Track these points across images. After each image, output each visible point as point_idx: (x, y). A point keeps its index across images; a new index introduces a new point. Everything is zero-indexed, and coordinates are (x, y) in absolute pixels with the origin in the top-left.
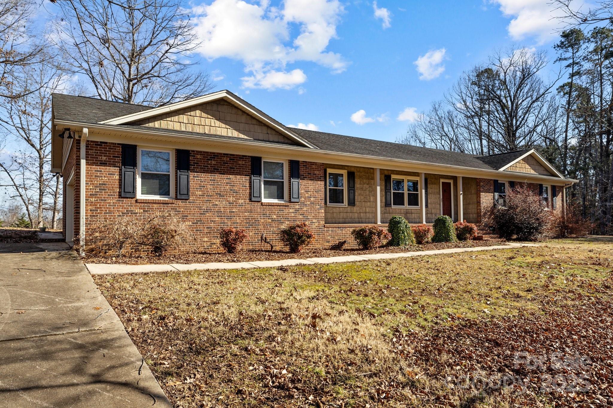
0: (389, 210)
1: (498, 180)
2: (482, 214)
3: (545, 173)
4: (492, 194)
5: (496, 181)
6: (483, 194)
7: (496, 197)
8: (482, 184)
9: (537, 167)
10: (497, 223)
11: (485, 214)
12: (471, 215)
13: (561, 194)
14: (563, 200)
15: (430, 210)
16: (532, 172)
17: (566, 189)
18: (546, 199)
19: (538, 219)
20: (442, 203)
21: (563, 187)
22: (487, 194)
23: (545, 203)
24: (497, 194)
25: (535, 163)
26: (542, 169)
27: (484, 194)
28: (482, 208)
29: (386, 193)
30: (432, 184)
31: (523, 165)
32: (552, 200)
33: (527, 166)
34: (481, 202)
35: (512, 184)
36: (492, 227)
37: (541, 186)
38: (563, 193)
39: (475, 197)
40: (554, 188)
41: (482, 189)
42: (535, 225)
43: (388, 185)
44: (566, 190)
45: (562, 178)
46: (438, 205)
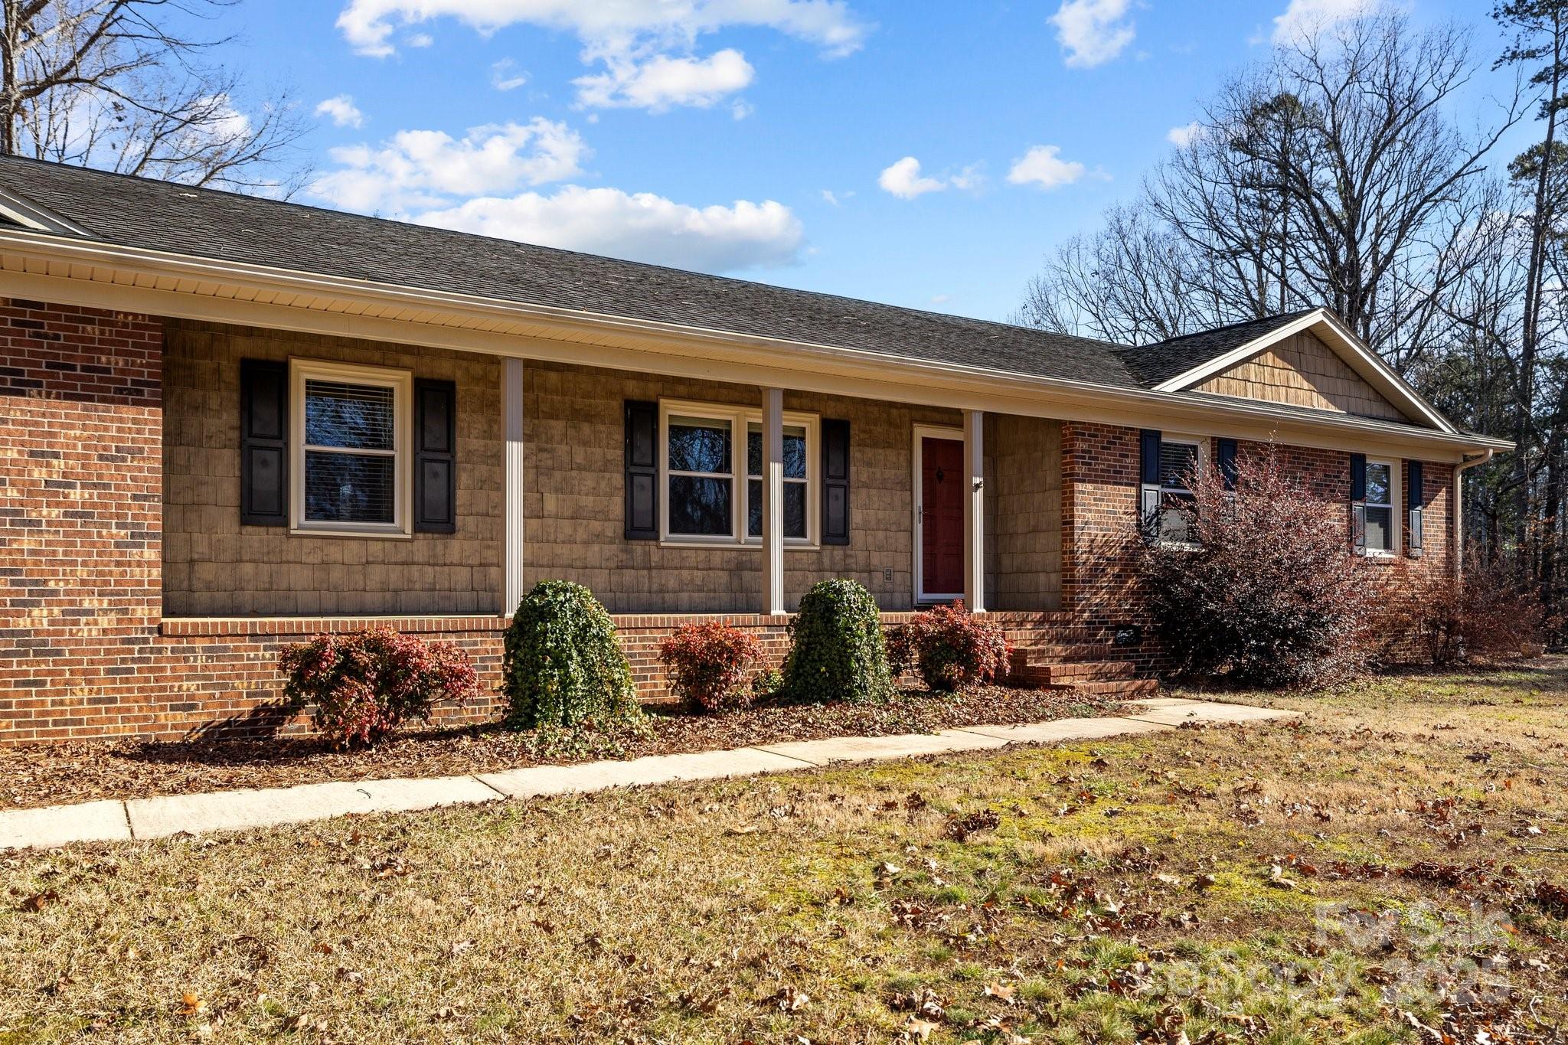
0: (647, 554)
1: (1158, 435)
2: (1081, 572)
3: (1378, 409)
4: (1133, 491)
5: (1149, 439)
6: (1084, 491)
7: (1151, 502)
8: (1081, 445)
9: (1341, 386)
10: (1153, 609)
11: (1096, 571)
12: (1042, 577)
13: (1442, 495)
14: (1450, 519)
15: (861, 557)
16: (1321, 403)
17: (1463, 474)
18: (1382, 517)
19: (1307, 596)
20: (919, 528)
21: (1452, 468)
22: (1109, 489)
23: (1374, 531)
24: (1152, 494)
25: (1331, 368)
26: (1366, 393)
27: (1090, 487)
28: (1083, 545)
29: (629, 478)
30: (875, 445)
31: (1280, 376)
32: (1407, 521)
33: (1297, 380)
34: (1078, 522)
35: (1225, 451)
36: (1126, 626)
37: (1358, 460)
38: (1451, 492)
39: (1054, 498)
40: (1413, 471)
41: (1080, 470)
42: (1294, 623)
43: (642, 443)
44: (1465, 481)
45: (1446, 429)
46: (903, 538)
